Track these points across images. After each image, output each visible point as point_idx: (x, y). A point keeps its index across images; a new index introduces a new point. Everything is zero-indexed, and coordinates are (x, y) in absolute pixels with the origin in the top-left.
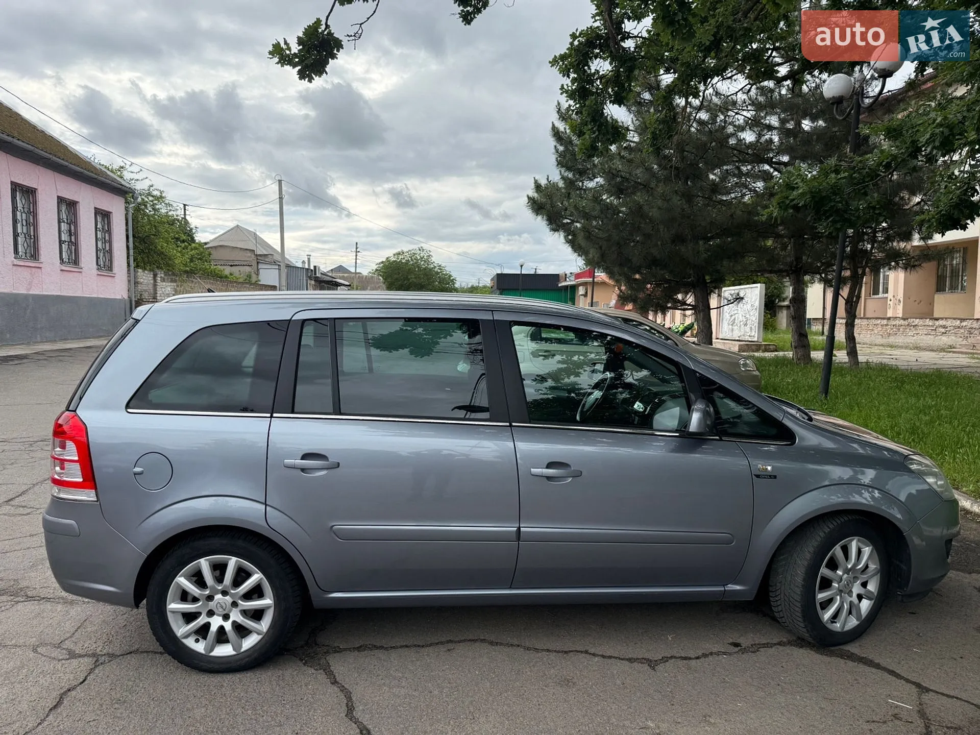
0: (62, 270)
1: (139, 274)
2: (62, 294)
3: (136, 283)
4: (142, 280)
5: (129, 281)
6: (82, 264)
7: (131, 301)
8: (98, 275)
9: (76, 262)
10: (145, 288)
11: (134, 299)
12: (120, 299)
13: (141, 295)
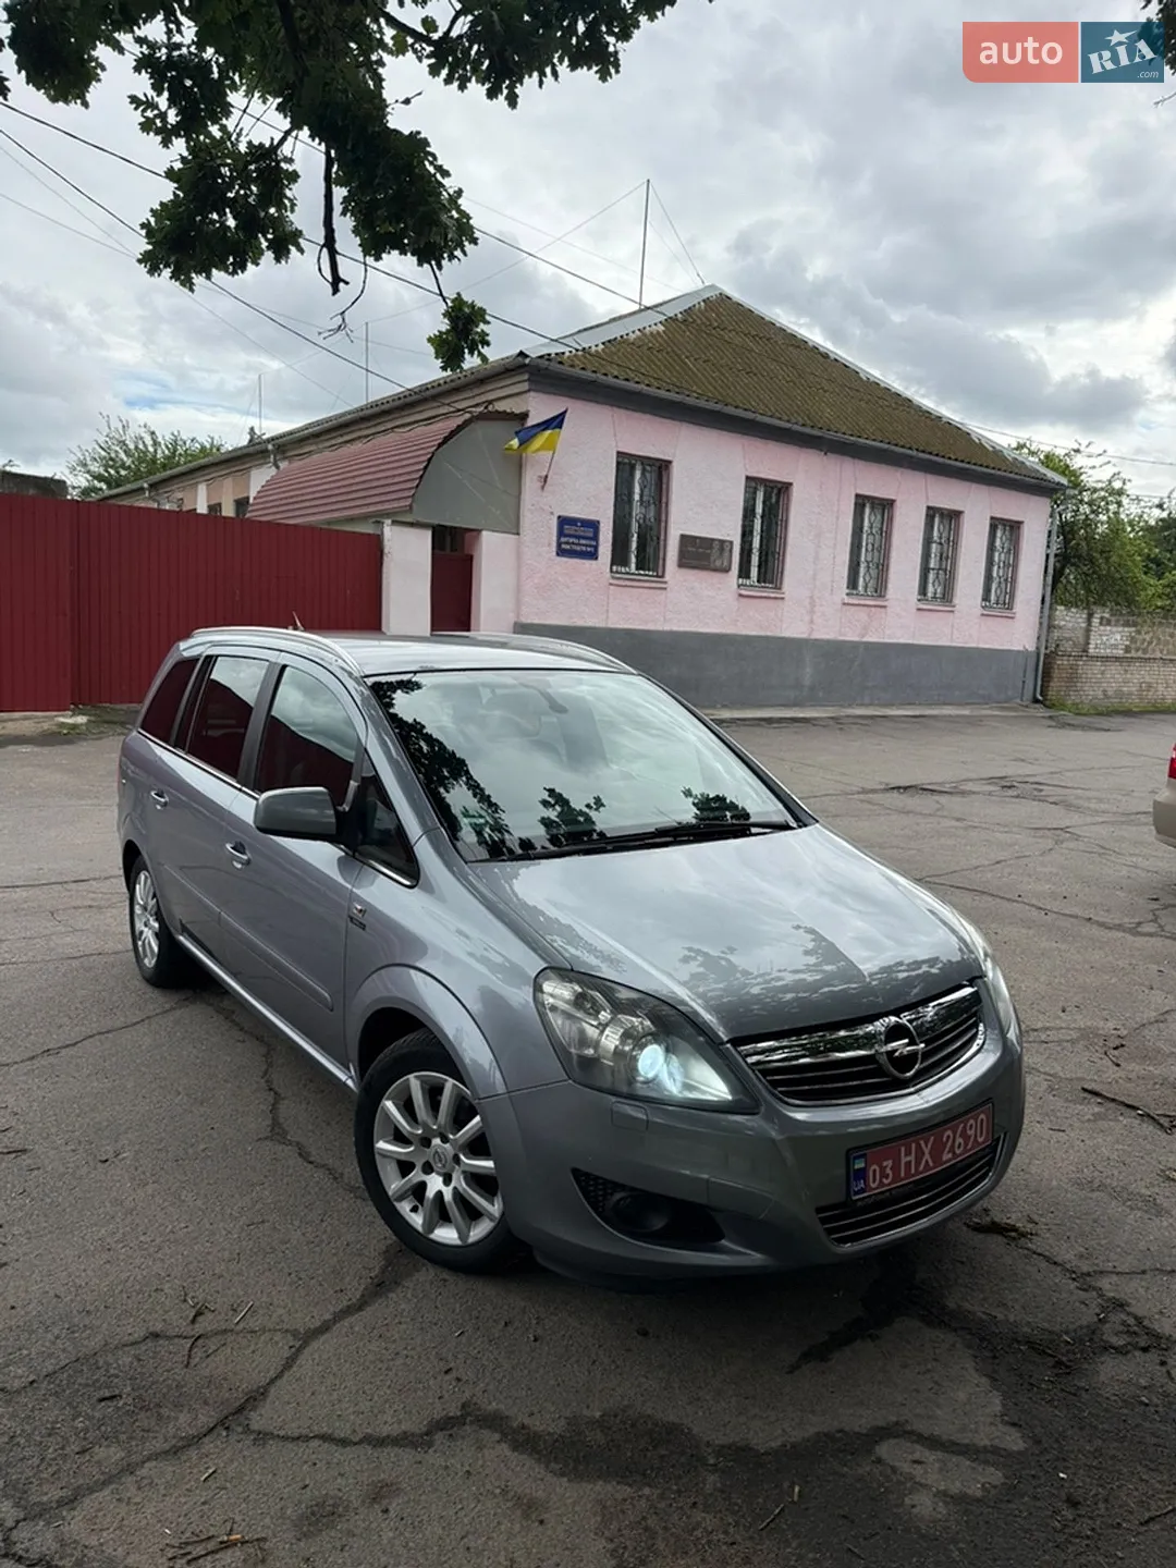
0: (919, 609)
1: (1058, 613)
2: (915, 642)
3: (1051, 627)
4: (1063, 623)
5: (1041, 624)
6: (956, 601)
7: (1038, 655)
8: (983, 615)
9: (947, 597)
10: (1067, 635)
11: (1043, 651)
12: (1019, 652)
13: (1058, 646)
